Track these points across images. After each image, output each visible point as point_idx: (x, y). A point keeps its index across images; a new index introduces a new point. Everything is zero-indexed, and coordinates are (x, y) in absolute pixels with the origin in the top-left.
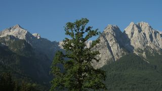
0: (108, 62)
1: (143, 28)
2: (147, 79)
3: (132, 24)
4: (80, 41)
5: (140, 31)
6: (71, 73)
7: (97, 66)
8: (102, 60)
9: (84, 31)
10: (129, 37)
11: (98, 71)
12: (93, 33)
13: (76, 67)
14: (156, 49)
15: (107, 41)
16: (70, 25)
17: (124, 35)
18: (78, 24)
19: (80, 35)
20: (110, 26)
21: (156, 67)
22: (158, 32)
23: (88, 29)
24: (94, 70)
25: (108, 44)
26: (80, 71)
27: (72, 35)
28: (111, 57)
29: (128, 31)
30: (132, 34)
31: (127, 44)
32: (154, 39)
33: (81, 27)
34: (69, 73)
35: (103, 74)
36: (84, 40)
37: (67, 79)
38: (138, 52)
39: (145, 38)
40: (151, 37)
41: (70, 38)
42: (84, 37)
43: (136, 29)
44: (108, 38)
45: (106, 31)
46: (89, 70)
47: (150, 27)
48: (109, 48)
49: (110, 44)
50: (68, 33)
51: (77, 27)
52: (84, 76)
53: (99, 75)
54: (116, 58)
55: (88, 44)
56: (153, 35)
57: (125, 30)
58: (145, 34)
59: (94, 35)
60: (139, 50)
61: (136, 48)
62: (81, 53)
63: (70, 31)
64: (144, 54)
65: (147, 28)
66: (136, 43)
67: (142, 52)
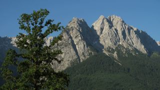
0: (72, 63)
1: (114, 23)
2: (118, 84)
3: (101, 17)
4: (38, 38)
5: (111, 26)
6: (26, 77)
7: (58, 68)
8: (65, 61)
9: (43, 25)
10: (98, 33)
11: (60, 75)
12: (55, 28)
13: (32, 70)
14: (130, 48)
15: (71, 38)
16: (26, 18)
17: (92, 30)
18: (36, 16)
19: (37, 30)
20: (75, 19)
21: (129, 69)
22: (132, 28)
23: (49, 22)
24: (54, 73)
25: (73, 41)
26: (38, 75)
27: (28, 29)
28: (76, 57)
29: (97, 26)
30: (102, 29)
31: (96, 42)
32: (128, 37)
33: (39, 20)
34: (23, 77)
35: (65, 78)
36: (43, 36)
37: (21, 84)
38: (109, 51)
39: (117, 34)
40: (124, 33)
41: (25, 33)
42: (43, 32)
43: (106, 23)
44: (73, 34)
45: (71, 25)
46: (49, 73)
47: (123, 22)
48: (74, 47)
49: (75, 41)
50: (23, 27)
51: (35, 19)
52: (43, 81)
53: (60, 80)
54: (82, 58)
55: (48, 41)
56: (127, 32)
57: (94, 24)
58: (116, 30)
59: (56, 30)
61: (106, 46)
62: (38, 53)
63: (26, 25)
64: (115, 55)
65: (120, 23)
66: (106, 41)
67: (113, 51)
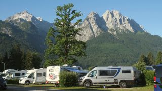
0: (90, 38)
1: (115, 14)
2: (116, 50)
3: (107, 11)
4: (67, 21)
5: (113, 16)
6: (60, 44)
8: (85, 36)
9: (70, 13)
10: (105, 20)
11: (81, 43)
13: (64, 40)
14: (124, 29)
15: (90, 23)
16: (60, 8)
17: (102, 19)
18: (66, 7)
19: (67, 16)
20: (92, 12)
21: (123, 42)
22: (125, 17)
23: (74, 11)
24: (77, 42)
25: (90, 26)
26: (67, 43)
27: (61, 16)
28: (92, 34)
29: (105, 16)
30: (108, 18)
31: (104, 26)
32: (123, 23)
33: (68, 10)
34: (58, 44)
35: (84, 45)
36: (70, 20)
37: (57, 48)
38: (111, 31)
39: (116, 21)
40: (120, 20)
41: (60, 18)
42: (70, 18)
43: (110, 15)
44: (91, 21)
45: (89, 16)
46: (74, 42)
47: (120, 14)
48: (91, 28)
49: (92, 25)
50: (58, 14)
51: (65, 10)
52: (70, 47)
54: (96, 35)
55: (73, 23)
56: (122, 20)
57: (103, 15)
58: (116, 19)
59: (78, 16)
60: (112, 30)
61: (110, 28)
62: (68, 29)
63: (60, 13)
64: (115, 33)
65: (118, 14)
66: (110, 25)
67: (114, 31)
